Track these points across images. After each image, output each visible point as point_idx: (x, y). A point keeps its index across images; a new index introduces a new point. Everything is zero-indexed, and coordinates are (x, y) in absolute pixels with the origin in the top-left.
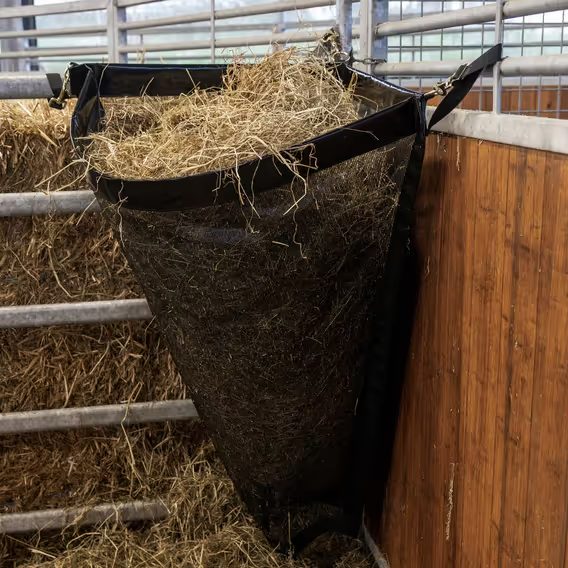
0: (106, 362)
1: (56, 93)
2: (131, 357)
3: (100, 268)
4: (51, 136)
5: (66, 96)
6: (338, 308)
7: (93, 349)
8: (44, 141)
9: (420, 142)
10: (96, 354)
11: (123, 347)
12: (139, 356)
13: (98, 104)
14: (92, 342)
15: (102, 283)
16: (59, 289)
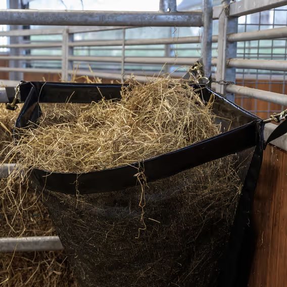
0: (37, 275)
1: (11, 100)
2: (53, 273)
3: (36, 212)
4: (7, 126)
5: (17, 102)
6: (195, 263)
7: (29, 266)
8: (3, 129)
9: (259, 153)
10: (31, 270)
11: (49, 266)
12: (59, 273)
13: (38, 108)
14: (28, 262)
15: (37, 223)
16: (7, 226)
